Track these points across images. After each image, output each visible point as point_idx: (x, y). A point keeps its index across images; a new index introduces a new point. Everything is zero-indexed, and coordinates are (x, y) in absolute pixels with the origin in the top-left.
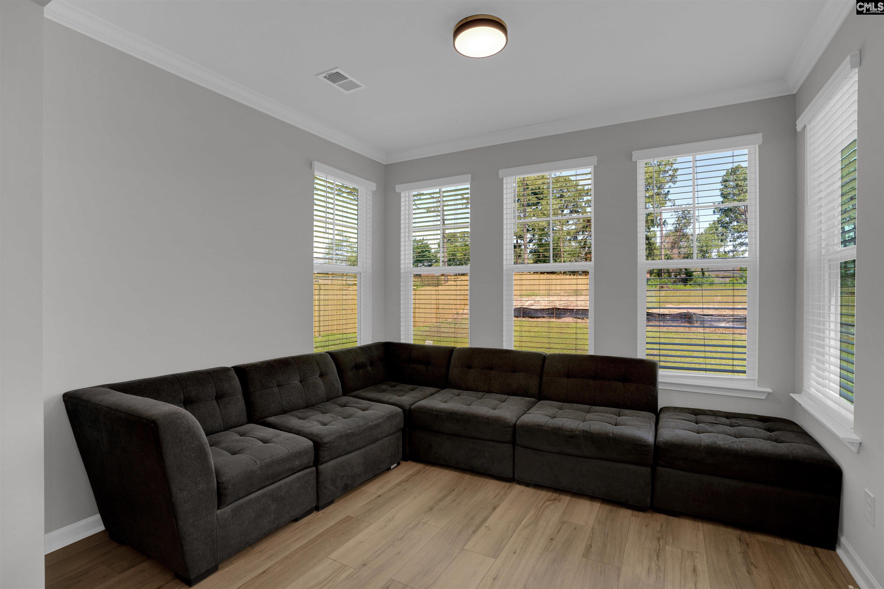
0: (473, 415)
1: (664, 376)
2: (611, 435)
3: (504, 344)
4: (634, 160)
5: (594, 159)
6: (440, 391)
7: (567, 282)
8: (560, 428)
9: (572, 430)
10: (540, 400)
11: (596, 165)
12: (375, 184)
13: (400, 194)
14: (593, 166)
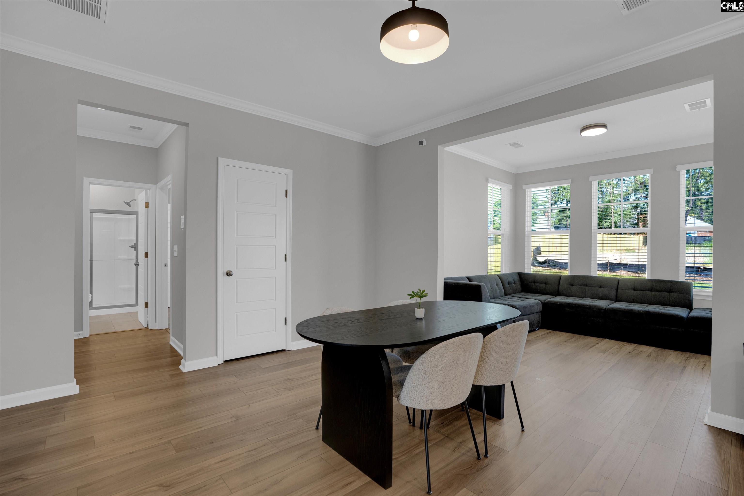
0: (582, 304)
1: (696, 292)
2: (661, 313)
3: (592, 274)
4: (677, 170)
5: (651, 170)
6: (554, 297)
7: (633, 239)
8: (631, 310)
9: (638, 310)
10: (616, 302)
11: (652, 174)
12: (512, 186)
13: (525, 190)
14: (650, 174)
